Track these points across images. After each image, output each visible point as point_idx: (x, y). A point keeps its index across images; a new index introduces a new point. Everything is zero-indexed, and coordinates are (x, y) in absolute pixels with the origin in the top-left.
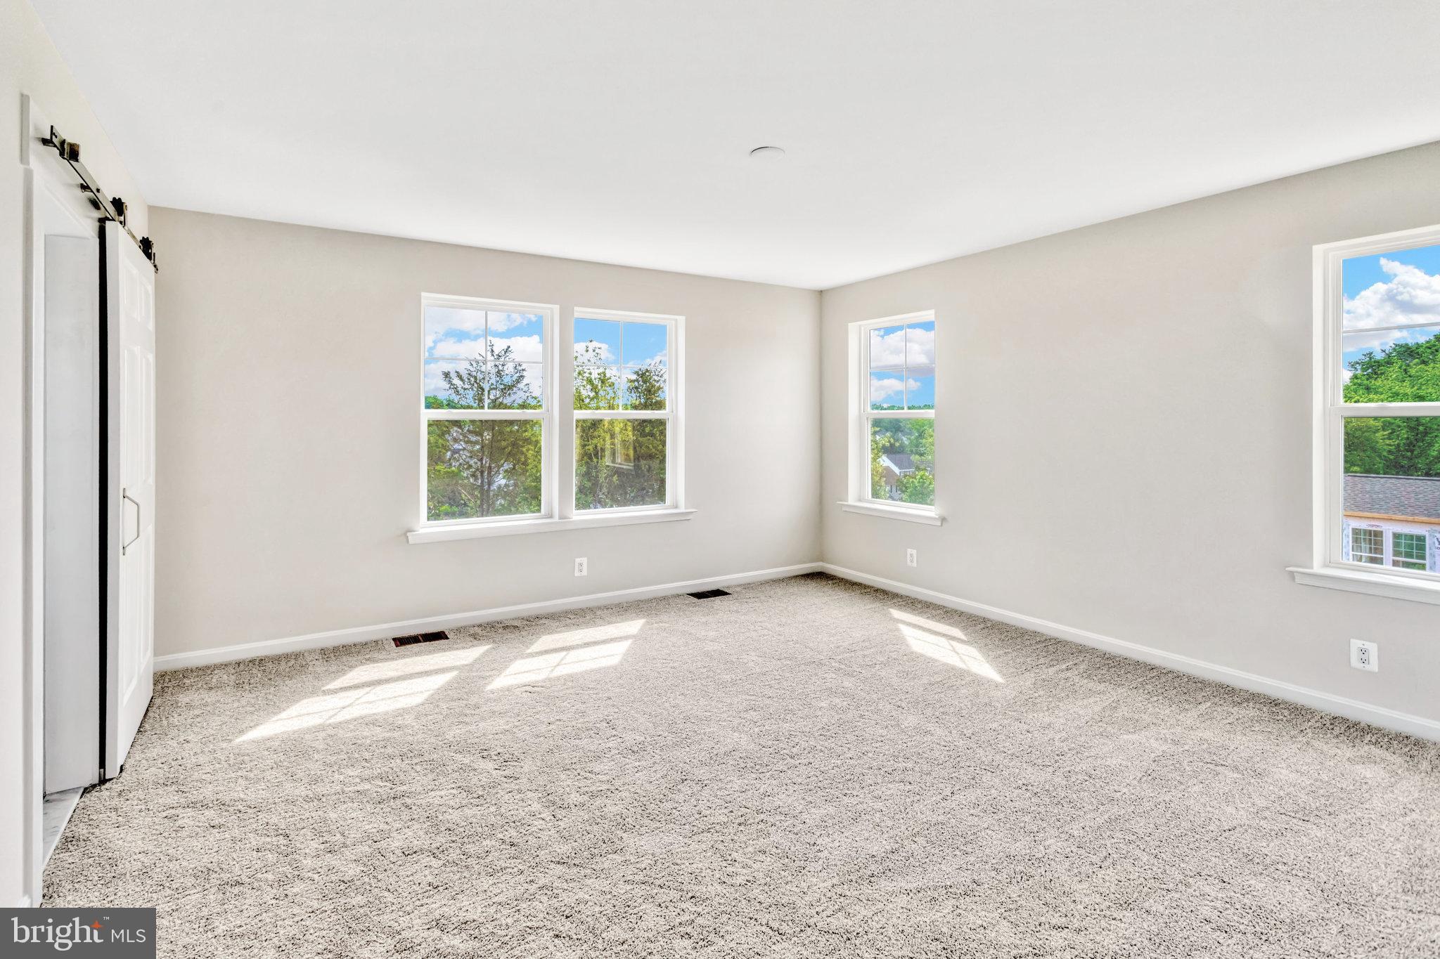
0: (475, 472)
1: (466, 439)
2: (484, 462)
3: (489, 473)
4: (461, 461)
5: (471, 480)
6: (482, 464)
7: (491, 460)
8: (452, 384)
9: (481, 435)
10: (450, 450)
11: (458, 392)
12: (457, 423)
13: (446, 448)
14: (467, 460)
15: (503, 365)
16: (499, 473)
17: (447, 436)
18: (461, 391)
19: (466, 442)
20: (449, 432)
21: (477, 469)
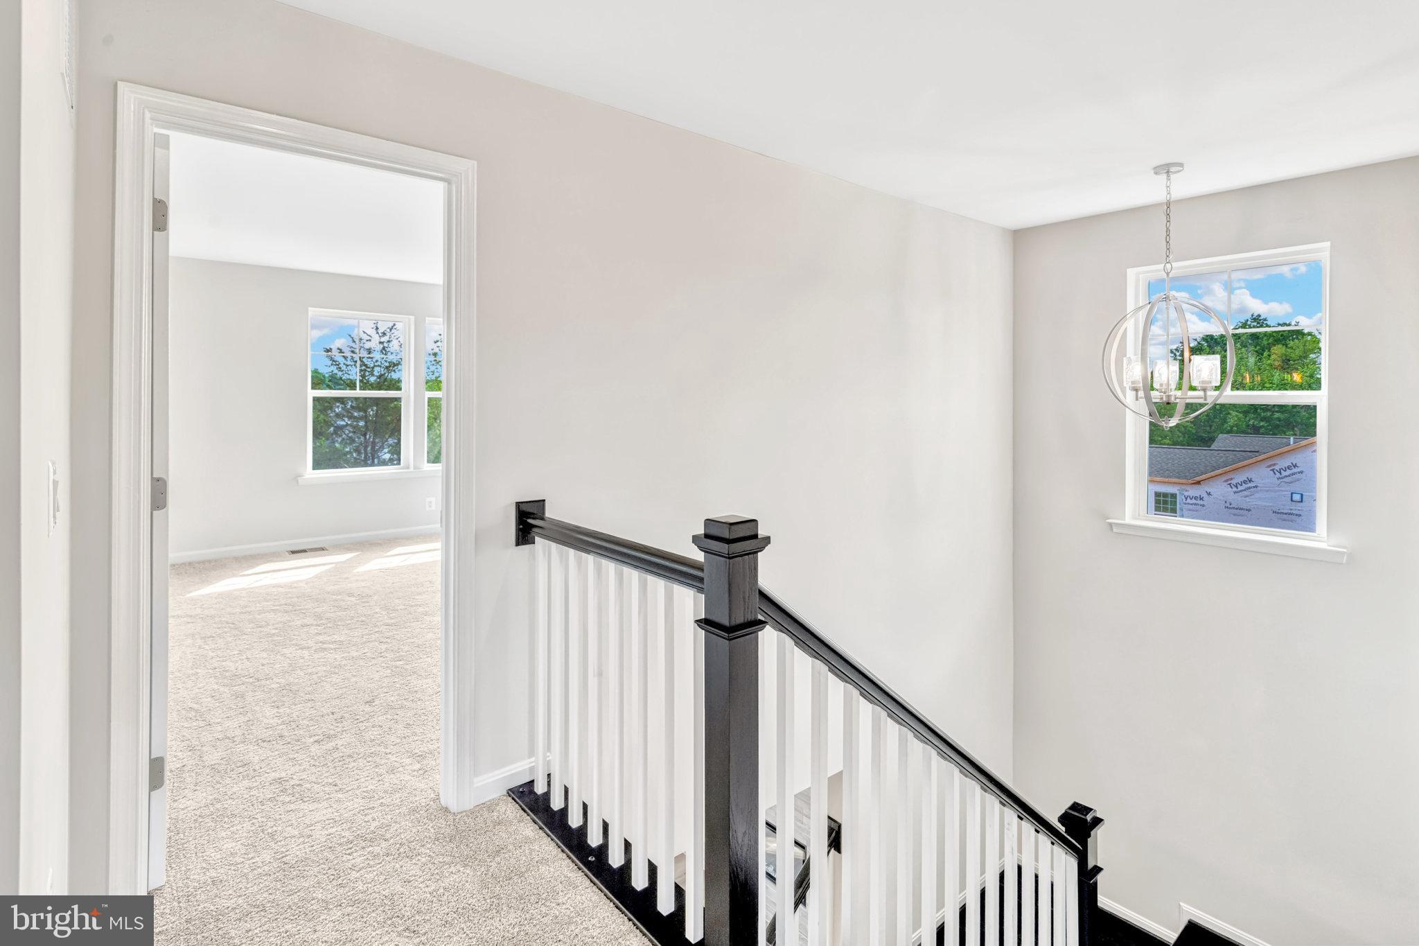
0: (358, 447)
1: (350, 414)
2: (368, 437)
3: (373, 448)
4: (344, 436)
5: (355, 455)
6: (365, 438)
7: (375, 435)
8: (334, 361)
9: (365, 411)
10: (332, 425)
11: (340, 368)
12: (341, 400)
13: (328, 424)
14: (350, 435)
15: (389, 341)
16: (382, 447)
17: (329, 412)
18: (344, 368)
19: (350, 417)
20: (331, 408)
21: (361, 444)
